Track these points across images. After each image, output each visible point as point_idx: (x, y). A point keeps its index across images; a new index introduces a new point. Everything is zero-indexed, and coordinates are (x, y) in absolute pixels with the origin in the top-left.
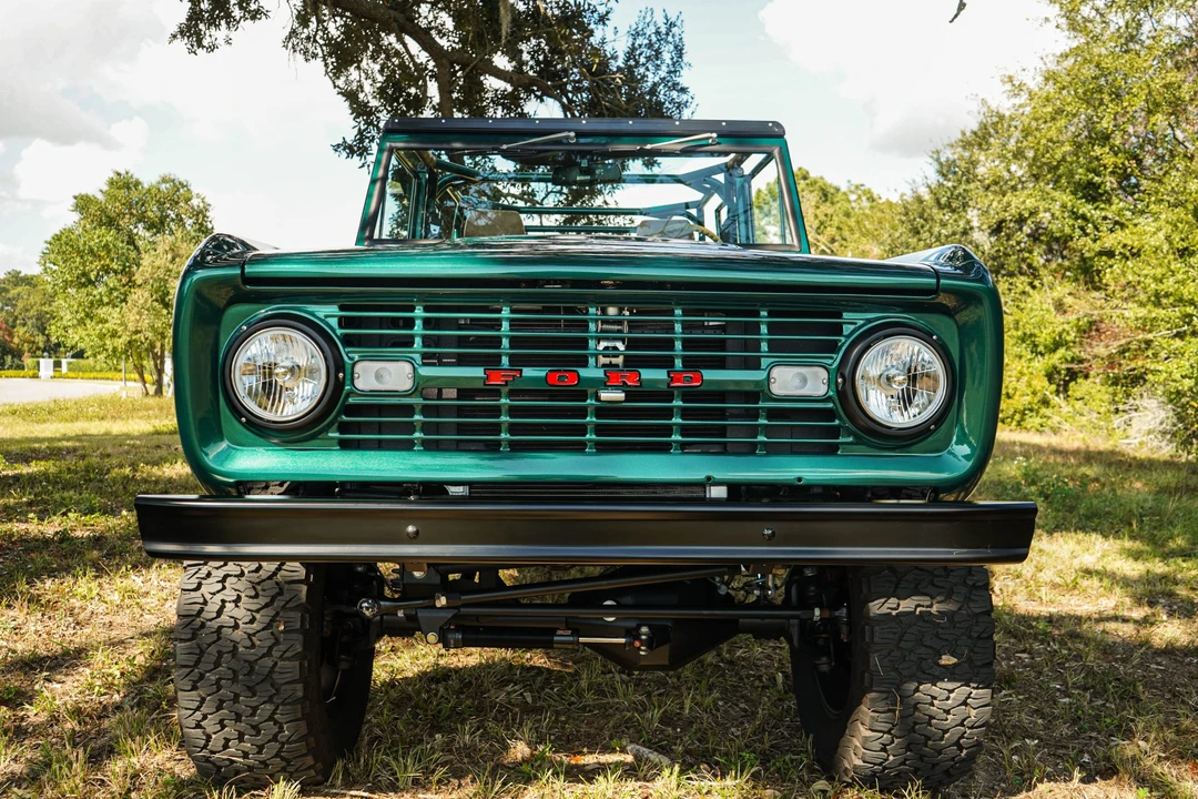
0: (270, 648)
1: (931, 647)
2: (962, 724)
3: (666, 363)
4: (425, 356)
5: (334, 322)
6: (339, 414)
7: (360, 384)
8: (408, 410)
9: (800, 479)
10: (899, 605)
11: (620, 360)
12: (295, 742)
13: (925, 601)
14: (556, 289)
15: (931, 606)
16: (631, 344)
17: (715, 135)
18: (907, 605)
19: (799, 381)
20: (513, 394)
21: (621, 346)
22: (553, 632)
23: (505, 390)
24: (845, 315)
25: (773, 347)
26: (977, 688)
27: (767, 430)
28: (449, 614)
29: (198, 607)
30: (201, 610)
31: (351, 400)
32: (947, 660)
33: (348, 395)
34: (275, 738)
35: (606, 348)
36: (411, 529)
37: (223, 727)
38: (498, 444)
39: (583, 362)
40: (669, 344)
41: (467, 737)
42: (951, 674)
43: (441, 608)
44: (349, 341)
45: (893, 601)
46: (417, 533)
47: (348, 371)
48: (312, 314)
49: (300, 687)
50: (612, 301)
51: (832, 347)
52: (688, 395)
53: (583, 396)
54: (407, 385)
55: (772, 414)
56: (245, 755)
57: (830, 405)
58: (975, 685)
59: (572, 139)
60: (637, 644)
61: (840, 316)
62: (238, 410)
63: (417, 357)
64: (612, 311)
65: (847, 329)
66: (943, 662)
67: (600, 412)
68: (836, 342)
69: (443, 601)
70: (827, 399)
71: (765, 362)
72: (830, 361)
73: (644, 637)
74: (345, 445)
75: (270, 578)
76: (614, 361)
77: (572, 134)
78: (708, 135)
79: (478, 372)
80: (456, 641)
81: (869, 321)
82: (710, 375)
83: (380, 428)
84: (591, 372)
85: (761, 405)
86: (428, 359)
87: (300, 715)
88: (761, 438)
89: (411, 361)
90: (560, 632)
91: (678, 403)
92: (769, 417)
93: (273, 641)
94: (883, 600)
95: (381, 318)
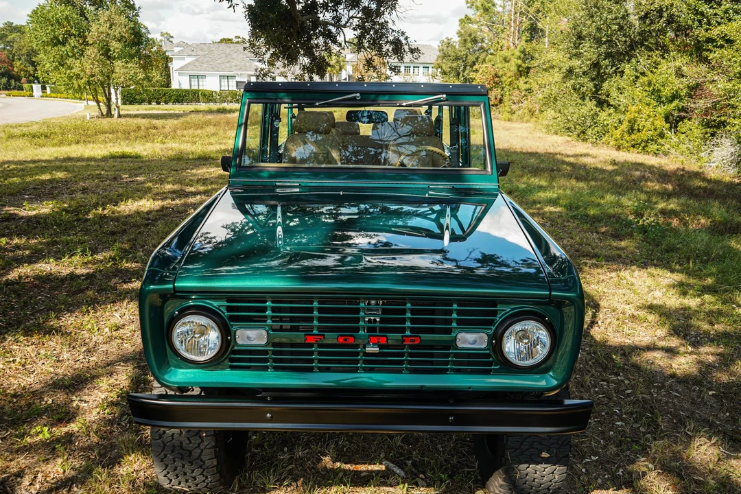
0: (199, 444)
1: (537, 449)
2: (551, 481)
3: (401, 331)
4: (273, 327)
5: (224, 309)
6: (229, 354)
7: (239, 342)
8: (266, 352)
9: (470, 387)
12: (214, 482)
17: (444, 96)
19: (472, 340)
20: (321, 346)
23: (316, 344)
24: (499, 307)
25: (460, 322)
26: (559, 467)
27: (454, 362)
31: (236, 348)
32: (545, 455)
33: (233, 347)
34: (204, 481)
36: (268, 416)
38: (312, 368)
39: (357, 331)
40: (403, 321)
41: (301, 453)
42: (547, 461)
44: (232, 318)
46: (272, 417)
47: (233, 334)
48: (212, 305)
49: (215, 460)
51: (491, 323)
52: (414, 347)
53: (357, 346)
54: (264, 342)
57: (487, 352)
58: (559, 465)
59: (358, 97)
61: (497, 307)
63: (269, 327)
64: (373, 302)
65: (500, 314)
66: (543, 456)
67: (366, 355)
68: (493, 320)
70: (487, 349)
71: (454, 330)
72: (489, 330)
74: (232, 368)
78: (440, 96)
81: (512, 309)
82: (425, 337)
83: (250, 360)
84: (361, 335)
85: (451, 351)
87: (216, 472)
88: (451, 367)
89: (265, 329)
91: (407, 350)
92: (455, 357)
93: (200, 441)
95: (249, 307)
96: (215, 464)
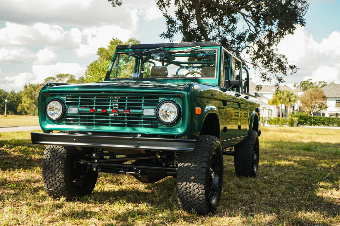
0: (58, 166)
1: (189, 175)
2: (198, 194)
3: (124, 108)
4: (80, 106)
5: (65, 100)
6: (65, 118)
7: (69, 112)
8: (77, 117)
9: (149, 133)
10: (184, 165)
11: (117, 108)
12: (63, 187)
13: (190, 164)
14: (103, 93)
15: (191, 165)
16: (119, 104)
17: (199, 46)
18: (186, 165)
19: (149, 112)
20: (96, 114)
21: (117, 105)
22: (119, 170)
23: (94, 113)
24: (160, 98)
25: (145, 105)
26: (200, 185)
27: (144, 123)
28: (98, 165)
29: (46, 157)
30: (47, 158)
32: (193, 178)
33: (66, 114)
34: (59, 186)
35: (114, 105)
36: (75, 140)
37: (50, 183)
38: (93, 124)
39: (108, 108)
40: (124, 104)
42: (193, 181)
43: (96, 163)
44: (67, 103)
45: (183, 164)
47: (67, 109)
48: (61, 98)
49: (64, 175)
50: (116, 96)
51: (155, 105)
52: (128, 115)
53: (106, 115)
54: (77, 112)
55: (144, 119)
56: (55, 190)
57: (155, 117)
58: (200, 184)
59: (162, 49)
60: (137, 174)
61: (158, 98)
62: (48, 117)
63: (79, 107)
64: (115, 97)
65: (160, 101)
66: (192, 178)
67: (112, 118)
68: (157, 104)
69: (96, 161)
70: (154, 116)
71: (143, 108)
72: (155, 108)
73: (139, 172)
74: (67, 124)
75: (60, 152)
76: (116, 108)
77: (162, 48)
78: (198, 47)
79: (89, 110)
80: (99, 170)
81: (164, 99)
82: (131, 111)
84: (110, 110)
85: (142, 117)
86: (81, 107)
87: (64, 181)
88: (143, 124)
89: (77, 107)
90: (121, 170)
91: (126, 116)
92: (144, 120)
94: (181, 163)
95: (76, 99)
96: (64, 177)
